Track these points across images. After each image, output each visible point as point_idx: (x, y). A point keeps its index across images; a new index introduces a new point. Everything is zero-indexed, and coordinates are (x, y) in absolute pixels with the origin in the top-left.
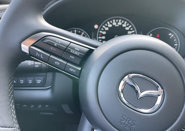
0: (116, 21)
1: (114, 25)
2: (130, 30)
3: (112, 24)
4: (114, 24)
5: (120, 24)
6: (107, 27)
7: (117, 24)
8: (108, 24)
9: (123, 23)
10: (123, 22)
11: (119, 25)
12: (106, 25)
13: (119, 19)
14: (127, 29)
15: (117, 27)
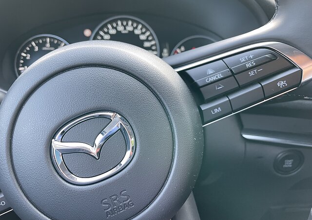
0: (122, 24)
1: (120, 31)
2: (147, 40)
3: (116, 28)
4: (120, 28)
5: (129, 28)
6: (107, 33)
7: (125, 29)
8: (108, 29)
9: (136, 28)
10: (135, 25)
11: (129, 31)
12: (106, 30)
13: (127, 20)
14: (143, 37)
15: (124, 34)
